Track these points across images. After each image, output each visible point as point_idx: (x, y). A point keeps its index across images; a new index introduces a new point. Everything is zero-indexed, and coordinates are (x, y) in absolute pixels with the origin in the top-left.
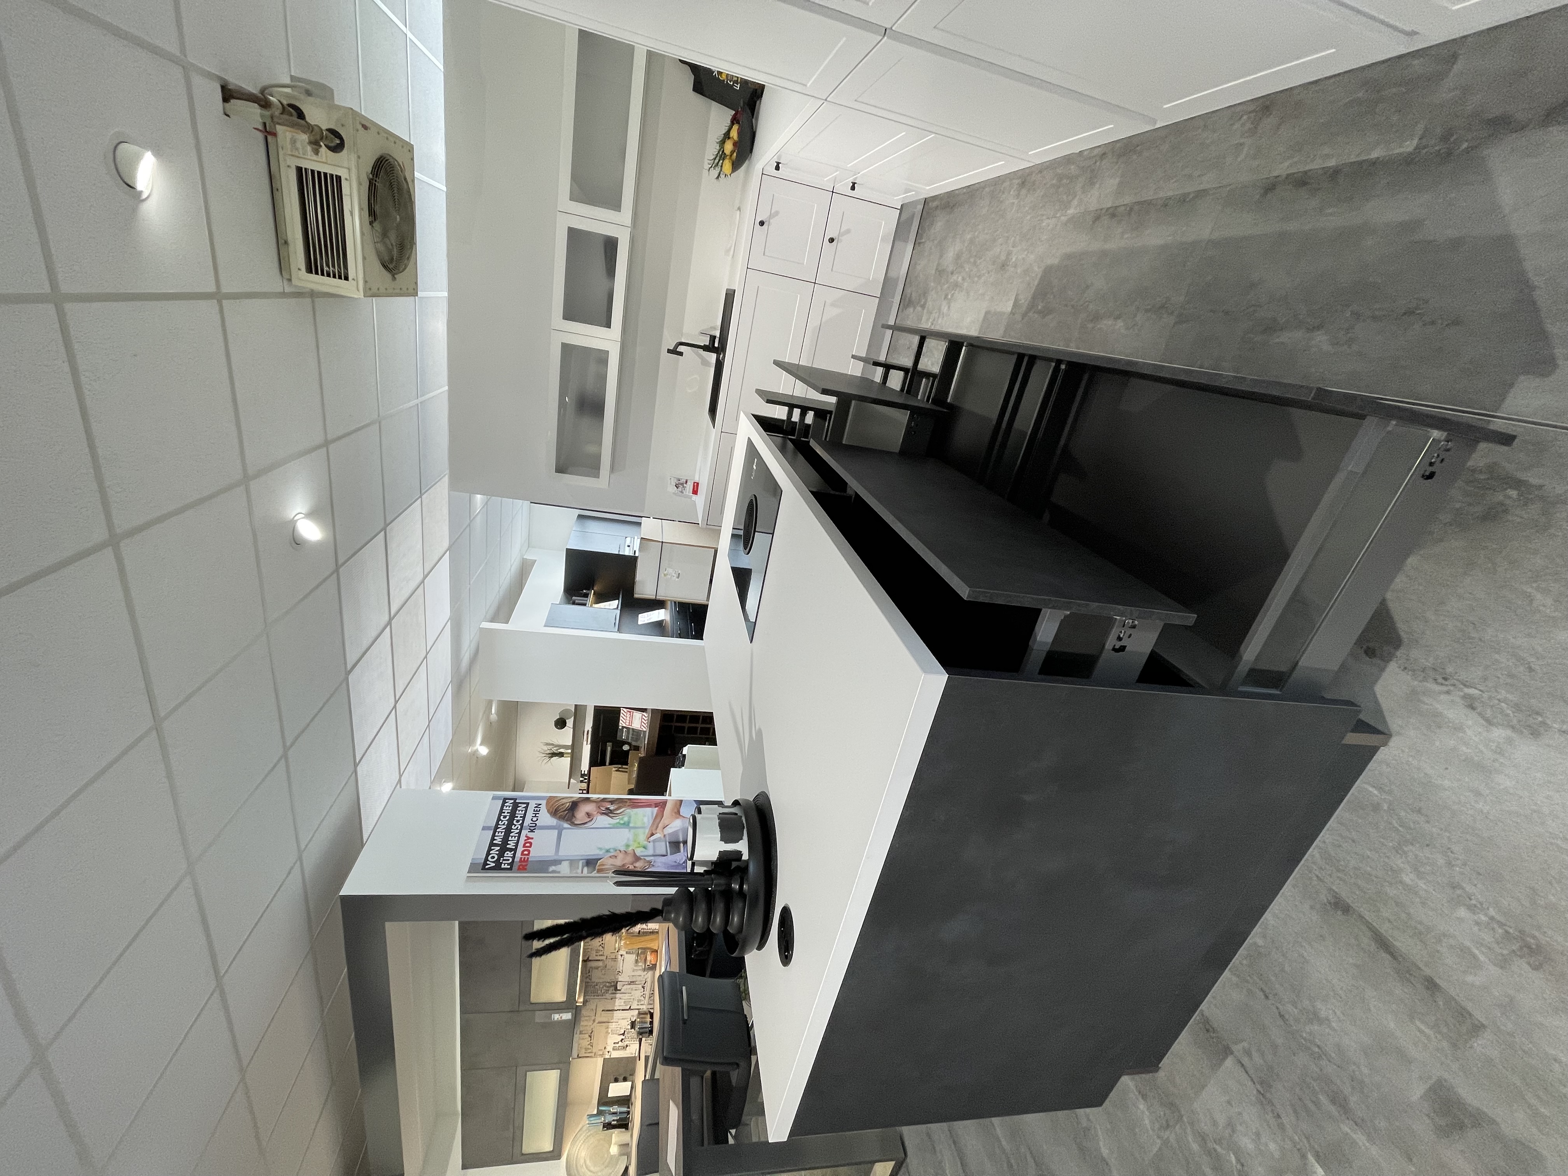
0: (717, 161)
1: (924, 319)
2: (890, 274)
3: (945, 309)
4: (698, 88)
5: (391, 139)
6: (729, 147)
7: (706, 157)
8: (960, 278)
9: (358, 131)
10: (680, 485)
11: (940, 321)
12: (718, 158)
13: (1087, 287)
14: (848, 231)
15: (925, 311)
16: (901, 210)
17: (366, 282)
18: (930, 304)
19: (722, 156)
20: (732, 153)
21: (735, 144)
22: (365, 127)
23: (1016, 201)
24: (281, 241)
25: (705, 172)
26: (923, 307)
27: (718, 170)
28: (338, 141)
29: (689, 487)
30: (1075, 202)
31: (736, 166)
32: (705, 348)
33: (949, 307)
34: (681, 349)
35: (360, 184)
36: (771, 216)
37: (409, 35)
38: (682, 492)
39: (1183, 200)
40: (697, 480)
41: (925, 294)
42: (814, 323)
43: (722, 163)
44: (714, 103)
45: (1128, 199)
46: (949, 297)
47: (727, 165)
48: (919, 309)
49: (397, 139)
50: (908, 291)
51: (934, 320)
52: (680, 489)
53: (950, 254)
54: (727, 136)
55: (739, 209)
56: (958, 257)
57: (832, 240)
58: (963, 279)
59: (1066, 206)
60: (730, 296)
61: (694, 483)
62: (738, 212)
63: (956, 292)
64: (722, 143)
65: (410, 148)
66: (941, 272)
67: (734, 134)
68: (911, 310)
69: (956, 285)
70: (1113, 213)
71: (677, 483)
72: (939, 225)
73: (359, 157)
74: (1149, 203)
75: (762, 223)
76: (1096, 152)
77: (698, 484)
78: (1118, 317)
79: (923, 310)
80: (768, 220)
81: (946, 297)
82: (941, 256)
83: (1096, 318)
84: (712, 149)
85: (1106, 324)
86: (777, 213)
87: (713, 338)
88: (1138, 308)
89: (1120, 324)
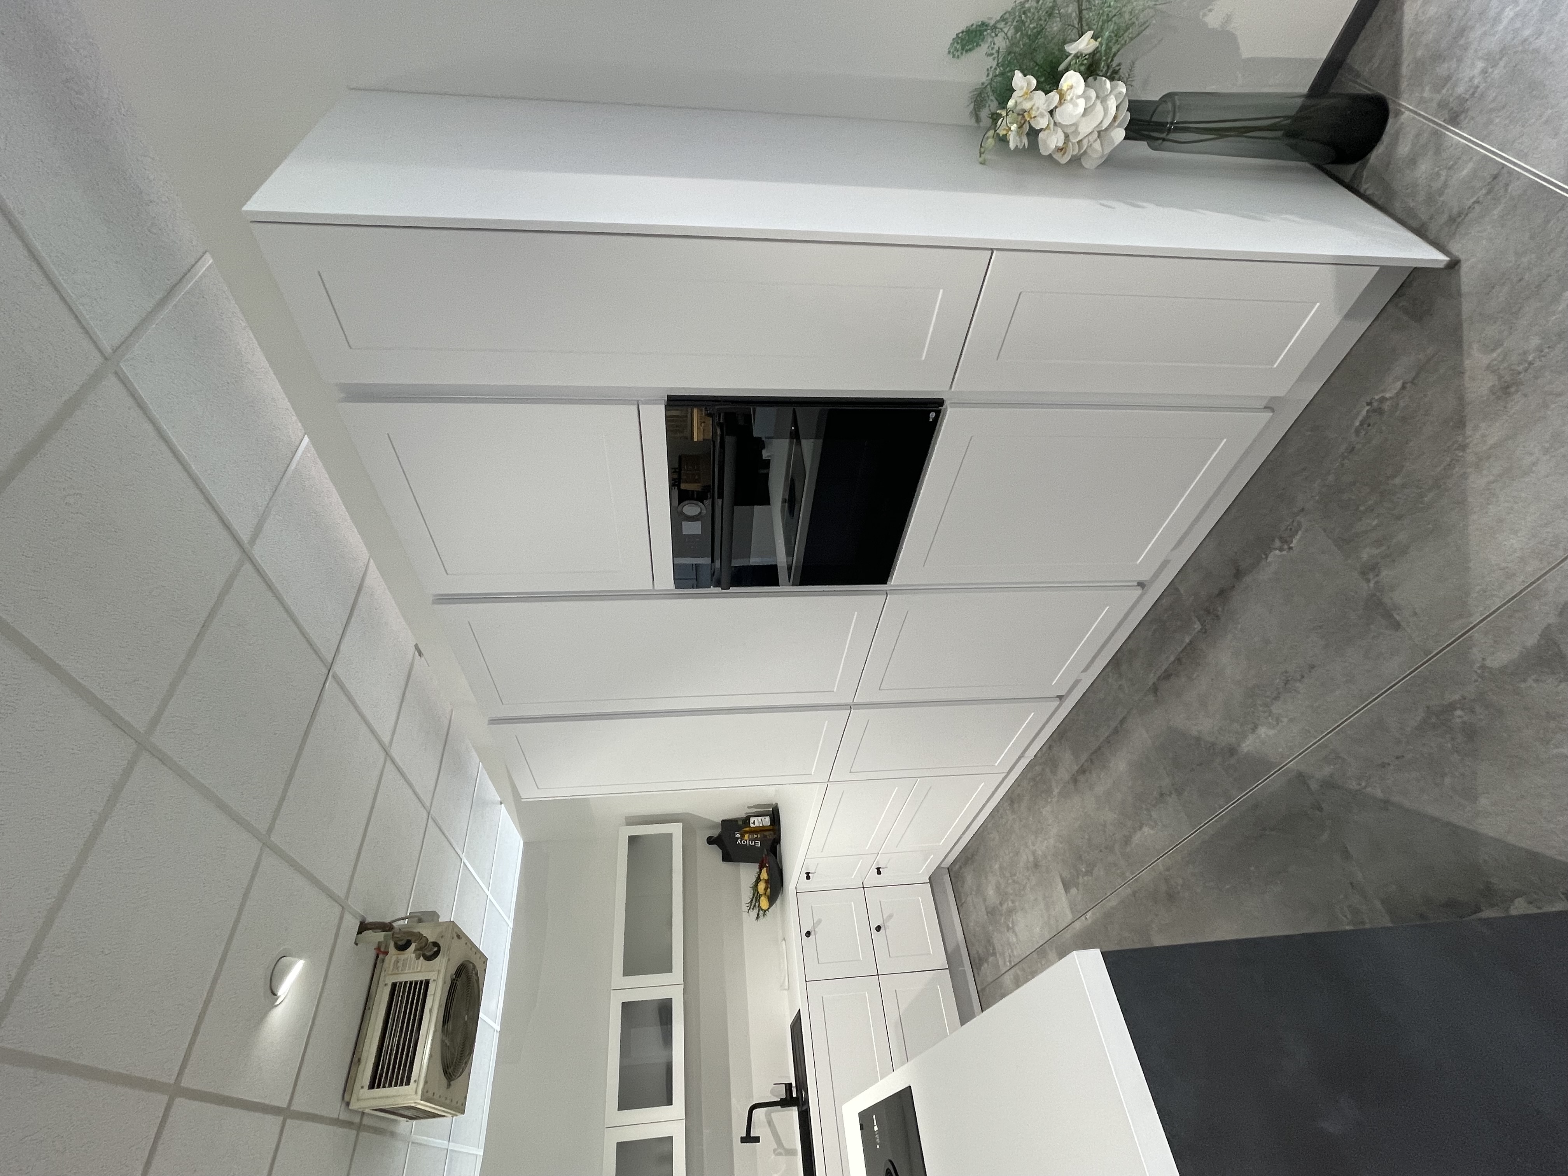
0: (753, 903)
1: (1001, 962)
2: (949, 950)
3: (1013, 939)
4: (726, 858)
5: (473, 949)
6: (762, 886)
7: (743, 903)
8: (1010, 904)
9: (453, 938)
11: (1015, 953)
12: (754, 901)
13: (1104, 826)
14: (891, 916)
15: (998, 955)
16: (930, 882)
17: (426, 1082)
18: (998, 947)
19: (756, 897)
20: (766, 889)
21: (766, 882)
22: (458, 937)
23: (1015, 816)
24: (356, 1059)
25: (745, 915)
26: (994, 954)
27: (756, 911)
28: (436, 949)
30: (1054, 784)
31: (772, 900)
32: (783, 1103)
33: (1016, 935)
35: (445, 983)
36: (814, 926)
37: (490, 896)
39: (1116, 731)
41: (989, 942)
42: (893, 1017)
43: (759, 904)
44: (741, 864)
45: (1084, 757)
46: (1011, 925)
47: (764, 903)
48: (991, 959)
49: (477, 951)
50: (973, 952)
51: (1010, 956)
53: (991, 892)
54: (758, 879)
55: (784, 939)
56: (998, 888)
57: (878, 928)
58: (1013, 902)
59: (1049, 791)
60: (796, 1027)
62: (784, 942)
63: (1014, 917)
64: (755, 887)
65: (485, 961)
66: (992, 912)
67: (764, 875)
68: (986, 965)
69: (1010, 911)
70: (1083, 771)
72: (969, 879)
73: (449, 960)
74: (1099, 748)
75: (808, 934)
76: (1044, 749)
78: (1141, 828)
79: (996, 957)
80: (813, 930)
81: (1008, 929)
82: (985, 900)
83: (1127, 841)
84: (747, 895)
85: (1137, 838)
86: (820, 921)
87: (789, 1086)
88: (1148, 810)
89: (1146, 829)
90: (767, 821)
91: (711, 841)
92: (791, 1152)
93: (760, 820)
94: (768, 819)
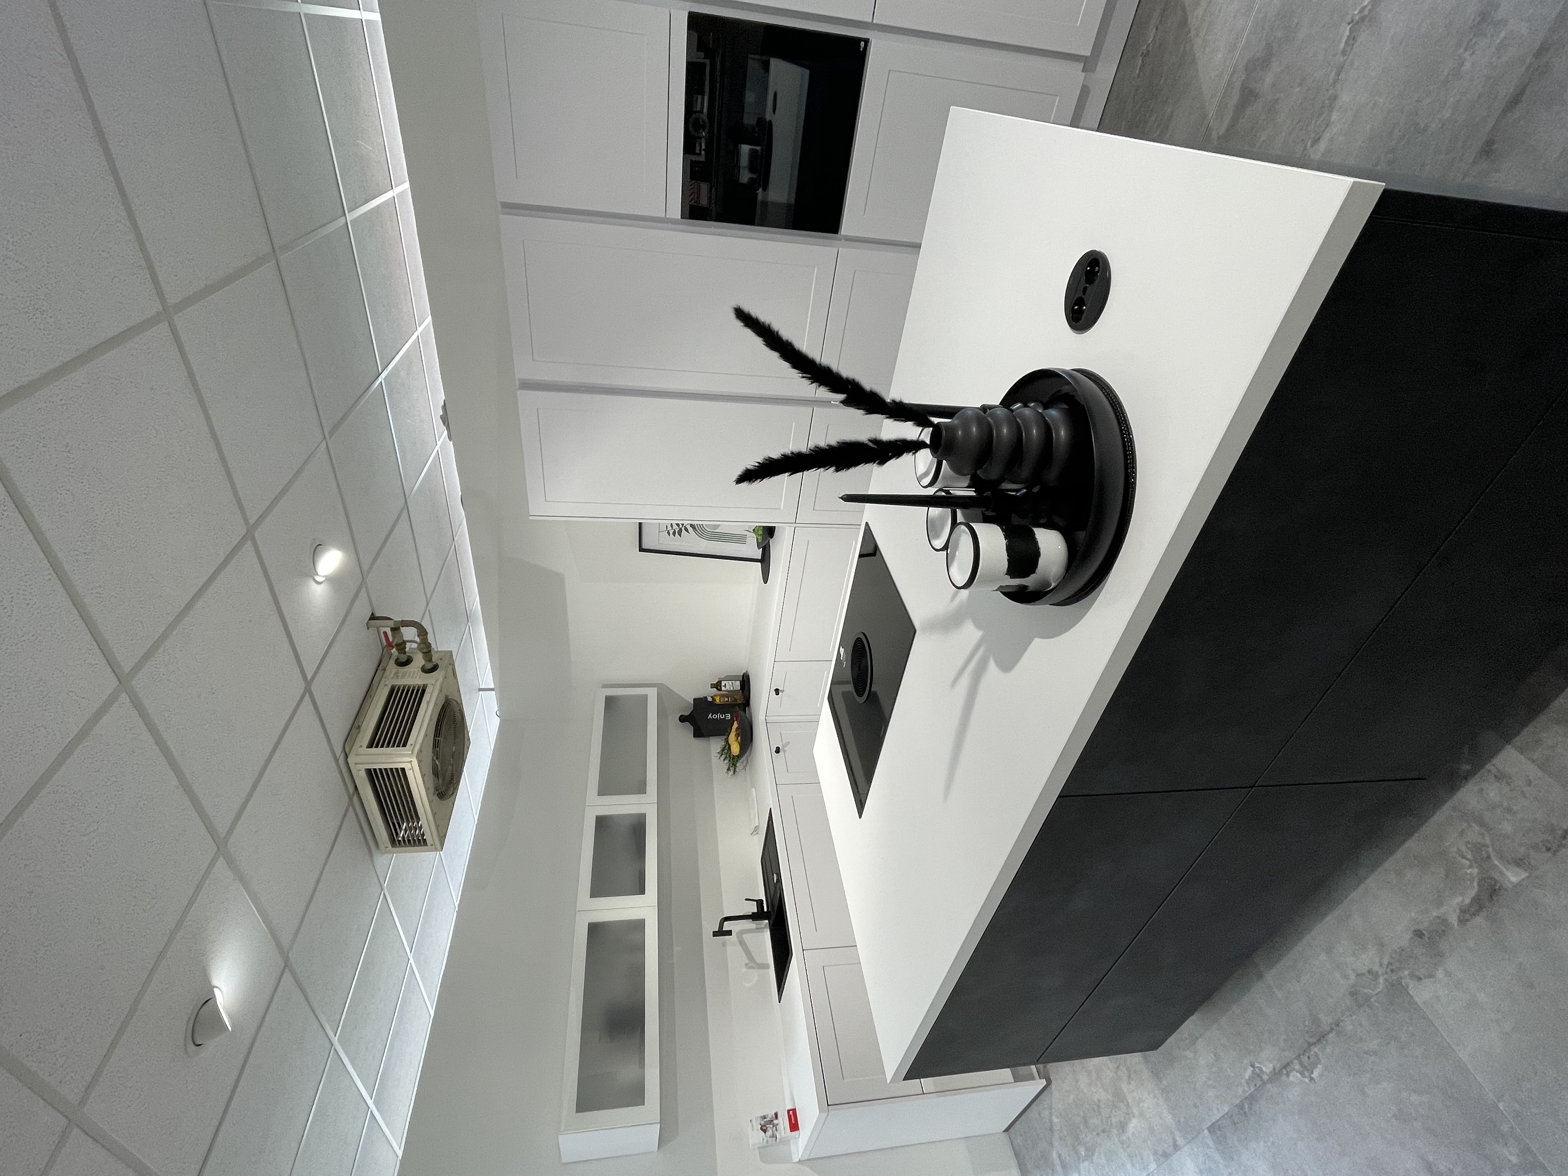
4: (698, 733)
6: (732, 738)
10: (767, 1124)
20: (736, 738)
21: (737, 732)
27: (733, 771)
28: (434, 666)
29: (783, 1122)
31: (743, 748)
32: (754, 917)
34: (727, 926)
38: (773, 1136)
40: (790, 1107)
44: (712, 738)
47: (735, 749)
52: (769, 1133)
61: (789, 1111)
67: (735, 726)
71: (763, 1123)
73: (442, 683)
75: (778, 750)
77: (794, 1110)
80: (782, 747)
86: (786, 732)
87: (760, 903)
90: (737, 685)
91: (683, 719)
92: (764, 966)
93: (731, 684)
94: (738, 683)
